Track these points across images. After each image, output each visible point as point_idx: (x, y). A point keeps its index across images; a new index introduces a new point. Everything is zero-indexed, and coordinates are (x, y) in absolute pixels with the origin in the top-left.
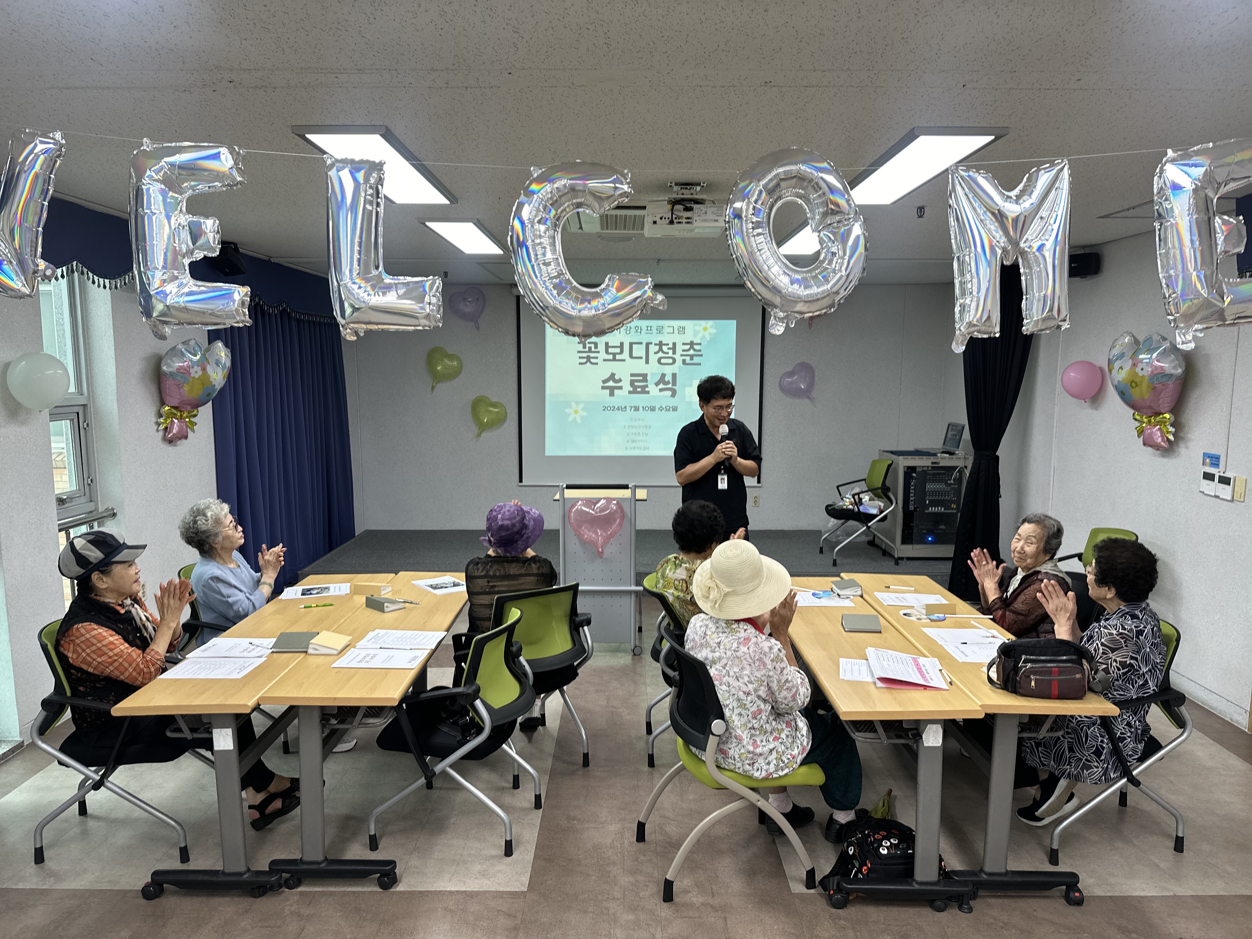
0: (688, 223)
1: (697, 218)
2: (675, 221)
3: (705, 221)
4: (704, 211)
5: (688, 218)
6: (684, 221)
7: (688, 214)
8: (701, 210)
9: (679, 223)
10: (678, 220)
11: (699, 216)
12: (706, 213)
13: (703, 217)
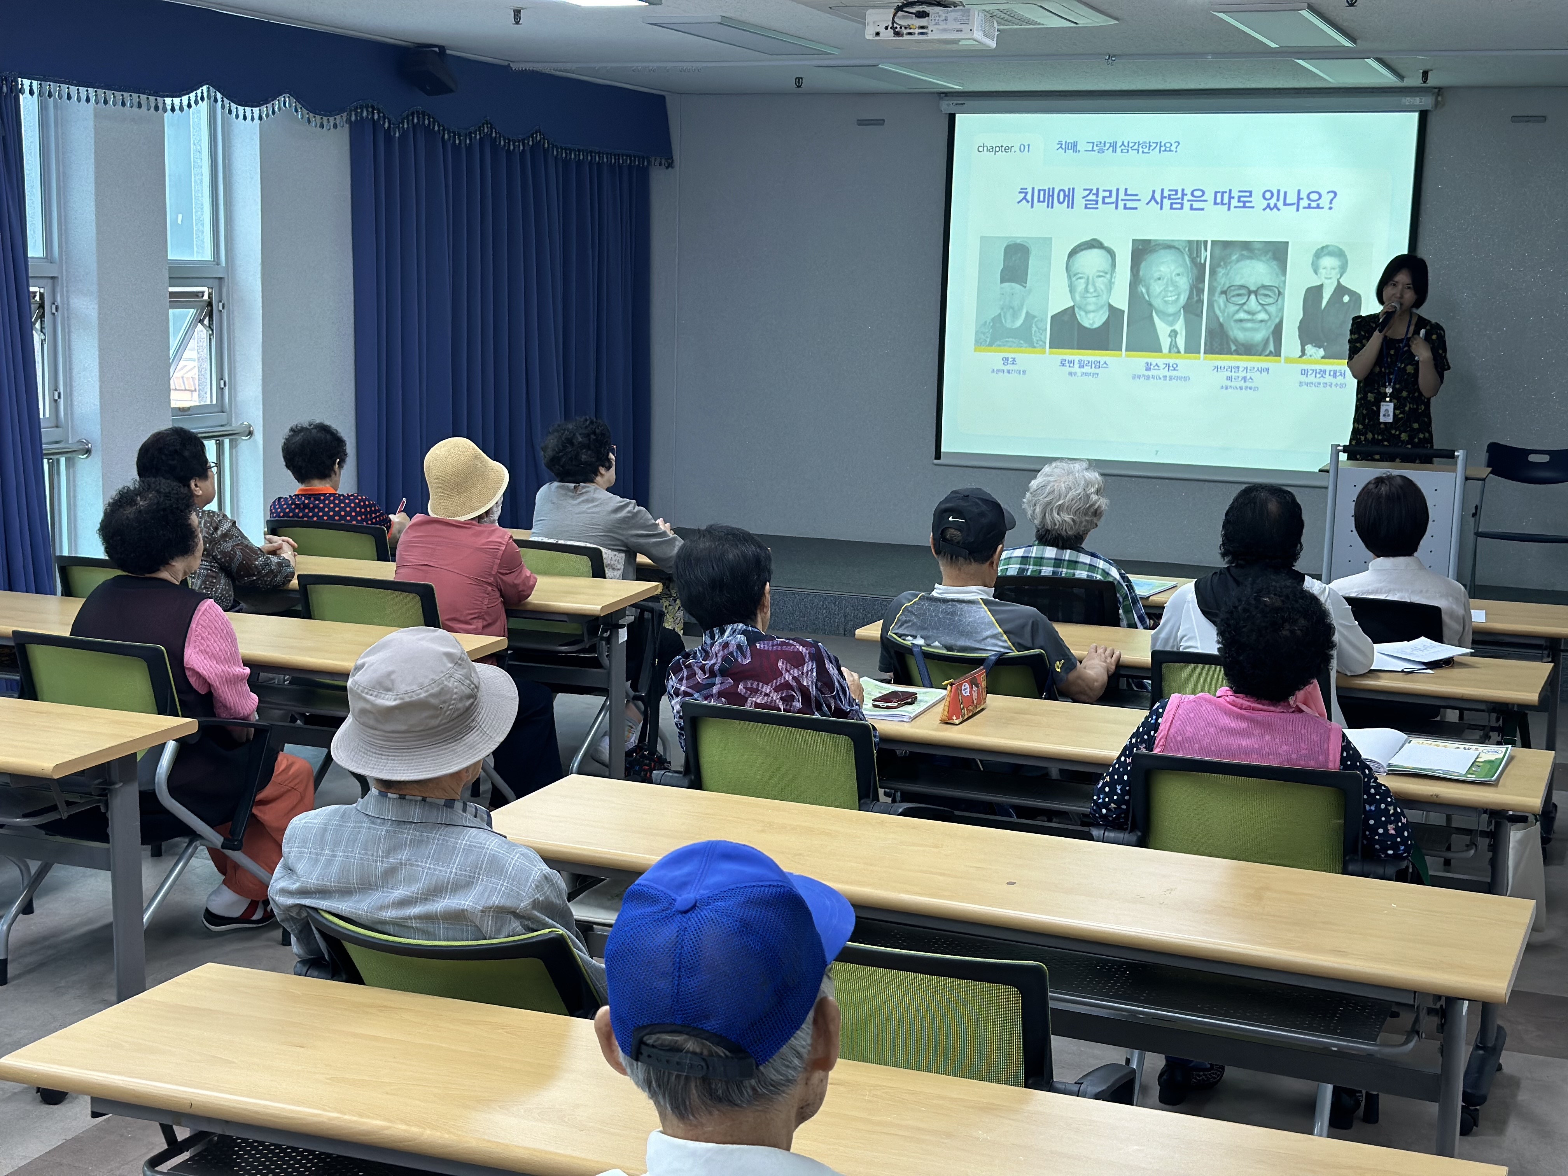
0: (922, 34)
1: (934, 28)
2: (905, 31)
3: (945, 30)
4: (944, 18)
5: (922, 27)
6: (917, 31)
7: (923, 22)
8: (940, 16)
9: (910, 34)
10: (908, 31)
11: (936, 24)
12: (946, 20)
13: (943, 26)
